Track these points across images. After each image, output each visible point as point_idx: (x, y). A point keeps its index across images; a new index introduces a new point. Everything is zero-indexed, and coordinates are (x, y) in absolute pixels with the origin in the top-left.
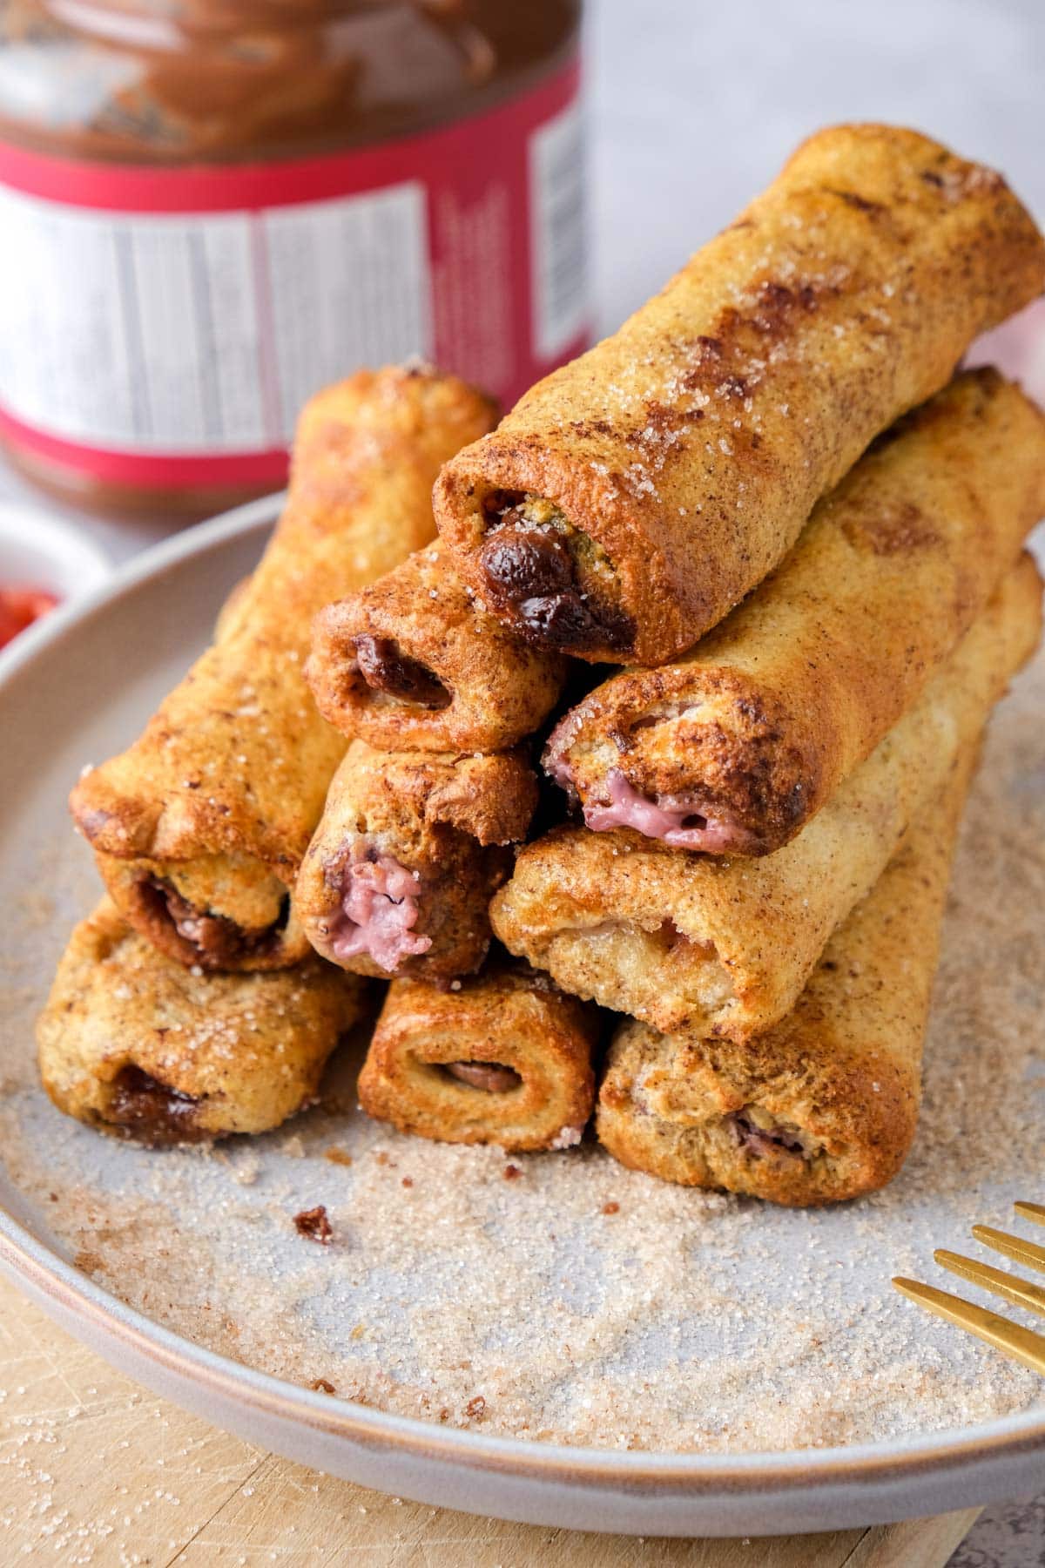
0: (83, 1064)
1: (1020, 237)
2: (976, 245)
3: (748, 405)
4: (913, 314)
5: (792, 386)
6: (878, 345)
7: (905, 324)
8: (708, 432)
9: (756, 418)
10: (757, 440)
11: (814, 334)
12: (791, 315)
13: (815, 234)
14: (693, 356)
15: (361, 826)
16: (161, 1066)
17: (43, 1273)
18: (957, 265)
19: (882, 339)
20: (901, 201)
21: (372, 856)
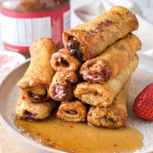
0: (20, 111)
1: (136, 22)
2: (131, 21)
3: (102, 33)
4: (123, 27)
5: (108, 32)
6: (118, 30)
7: (122, 28)
8: (97, 35)
9: (103, 34)
10: (103, 37)
11: (111, 27)
12: (109, 24)
13: (113, 16)
14: (97, 26)
15: (57, 81)
16: (30, 110)
17: (16, 134)
18: (129, 23)
19: (119, 29)
20: (124, 15)
21: (58, 84)
